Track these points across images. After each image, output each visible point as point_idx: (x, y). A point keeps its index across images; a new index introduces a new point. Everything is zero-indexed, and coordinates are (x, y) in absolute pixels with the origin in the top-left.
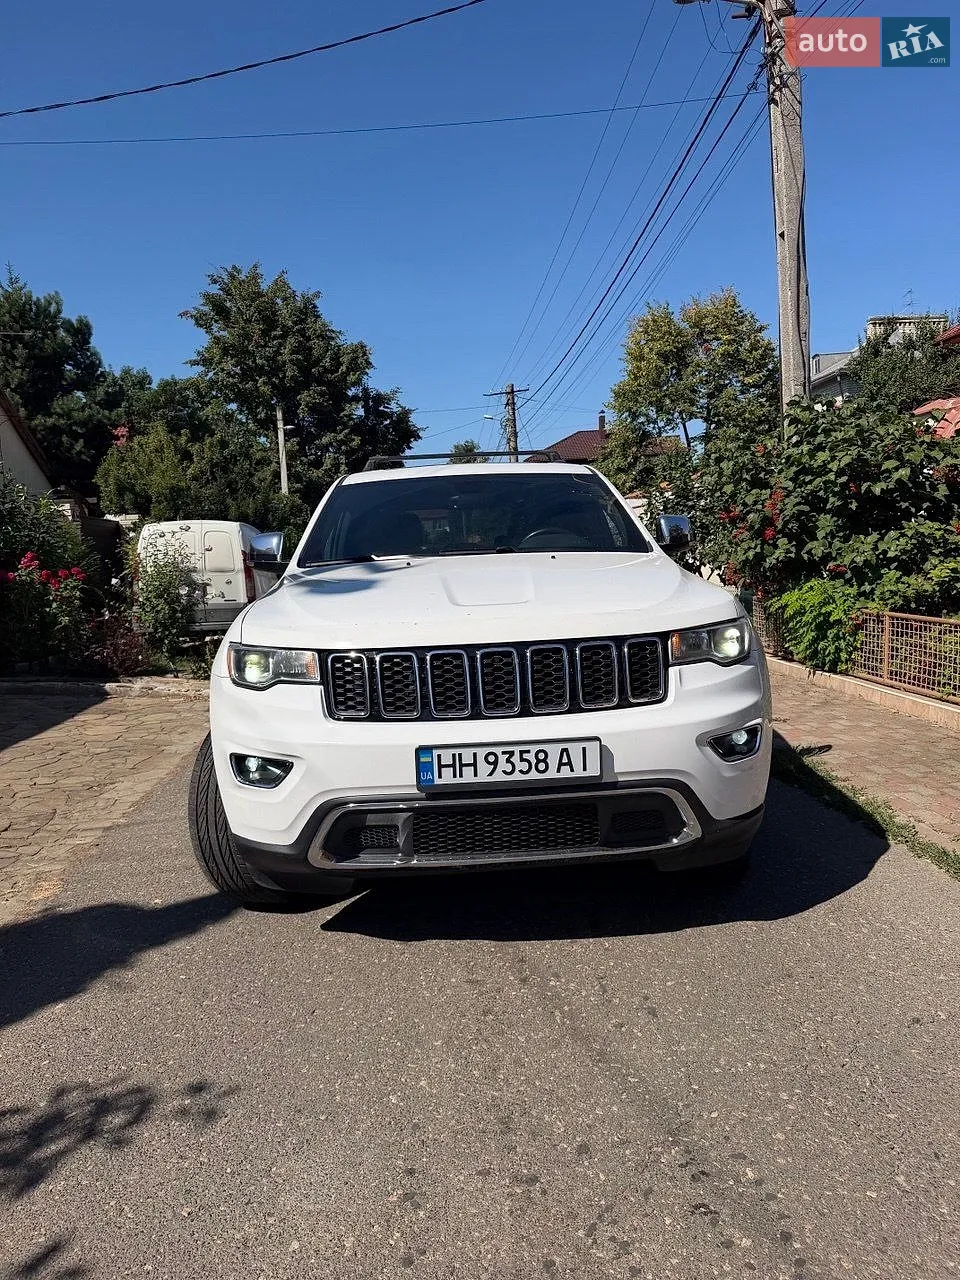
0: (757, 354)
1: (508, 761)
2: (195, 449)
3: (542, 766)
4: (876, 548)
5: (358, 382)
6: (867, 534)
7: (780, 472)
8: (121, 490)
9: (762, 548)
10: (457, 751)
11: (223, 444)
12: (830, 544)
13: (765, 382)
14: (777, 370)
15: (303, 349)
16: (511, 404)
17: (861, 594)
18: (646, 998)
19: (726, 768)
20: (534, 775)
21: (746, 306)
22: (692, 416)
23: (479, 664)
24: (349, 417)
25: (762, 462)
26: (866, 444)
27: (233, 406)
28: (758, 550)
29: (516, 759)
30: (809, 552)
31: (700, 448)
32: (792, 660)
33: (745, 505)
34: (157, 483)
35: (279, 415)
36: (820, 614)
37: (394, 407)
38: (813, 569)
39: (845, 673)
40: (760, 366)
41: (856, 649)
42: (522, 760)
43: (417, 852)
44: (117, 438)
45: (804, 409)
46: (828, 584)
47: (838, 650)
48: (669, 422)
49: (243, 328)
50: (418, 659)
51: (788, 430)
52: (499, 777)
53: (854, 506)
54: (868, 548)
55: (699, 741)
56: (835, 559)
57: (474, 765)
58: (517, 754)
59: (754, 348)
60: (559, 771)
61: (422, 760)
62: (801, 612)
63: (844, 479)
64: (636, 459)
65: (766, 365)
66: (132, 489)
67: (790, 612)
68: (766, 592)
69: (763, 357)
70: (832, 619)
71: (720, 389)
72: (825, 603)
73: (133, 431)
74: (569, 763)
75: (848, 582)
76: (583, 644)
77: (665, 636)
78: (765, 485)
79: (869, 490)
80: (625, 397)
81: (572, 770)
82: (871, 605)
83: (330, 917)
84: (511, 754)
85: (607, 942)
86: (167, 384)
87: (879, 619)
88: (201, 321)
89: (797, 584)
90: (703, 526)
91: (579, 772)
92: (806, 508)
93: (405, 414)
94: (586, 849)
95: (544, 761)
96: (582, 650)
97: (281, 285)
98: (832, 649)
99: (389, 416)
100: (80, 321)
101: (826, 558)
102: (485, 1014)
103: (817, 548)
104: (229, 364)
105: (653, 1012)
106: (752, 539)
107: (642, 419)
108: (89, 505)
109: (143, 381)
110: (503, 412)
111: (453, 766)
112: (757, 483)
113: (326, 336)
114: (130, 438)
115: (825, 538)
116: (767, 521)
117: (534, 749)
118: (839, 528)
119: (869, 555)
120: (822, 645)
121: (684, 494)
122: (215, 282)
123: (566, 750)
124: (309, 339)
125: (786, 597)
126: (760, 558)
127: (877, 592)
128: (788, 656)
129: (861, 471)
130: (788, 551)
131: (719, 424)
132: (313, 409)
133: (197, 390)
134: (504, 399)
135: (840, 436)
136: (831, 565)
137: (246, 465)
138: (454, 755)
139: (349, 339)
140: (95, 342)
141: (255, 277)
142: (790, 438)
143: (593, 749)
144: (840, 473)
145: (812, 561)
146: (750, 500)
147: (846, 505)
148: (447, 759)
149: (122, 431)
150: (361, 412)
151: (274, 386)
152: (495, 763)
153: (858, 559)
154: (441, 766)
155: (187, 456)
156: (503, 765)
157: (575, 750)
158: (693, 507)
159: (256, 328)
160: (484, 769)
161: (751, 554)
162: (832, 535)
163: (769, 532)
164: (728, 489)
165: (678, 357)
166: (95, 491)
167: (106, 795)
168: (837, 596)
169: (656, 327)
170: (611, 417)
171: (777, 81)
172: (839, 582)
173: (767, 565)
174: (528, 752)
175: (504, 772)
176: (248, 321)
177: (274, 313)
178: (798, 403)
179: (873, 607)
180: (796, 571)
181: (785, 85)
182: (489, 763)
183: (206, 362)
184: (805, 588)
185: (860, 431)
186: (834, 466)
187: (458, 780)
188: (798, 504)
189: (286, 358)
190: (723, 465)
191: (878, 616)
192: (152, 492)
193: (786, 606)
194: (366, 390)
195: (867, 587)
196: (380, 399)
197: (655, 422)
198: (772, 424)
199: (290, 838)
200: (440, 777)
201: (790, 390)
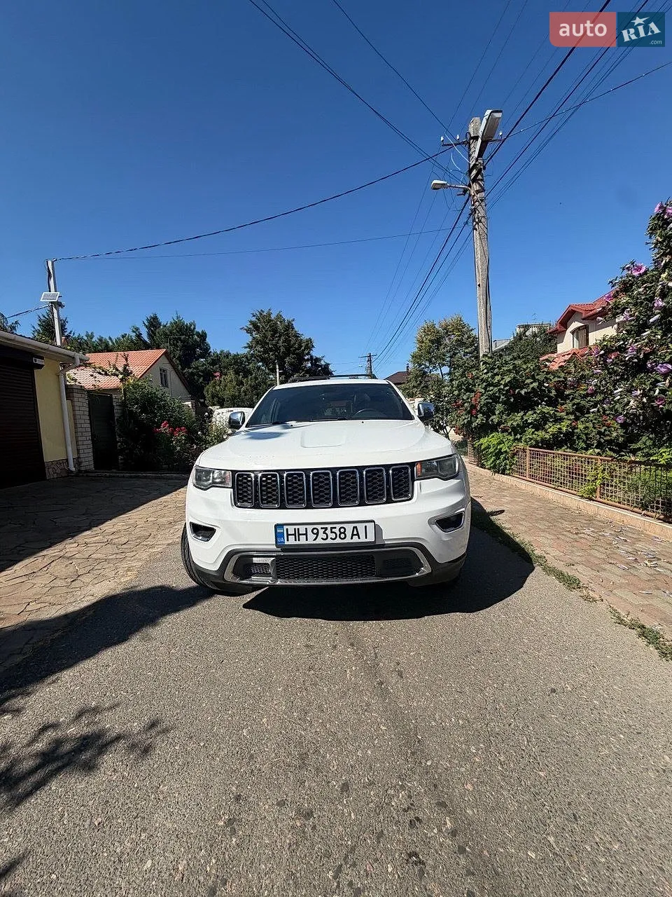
0: (470, 340)
1: (324, 533)
2: (244, 381)
3: (343, 536)
4: (522, 419)
5: (308, 354)
6: (518, 413)
7: (479, 385)
8: (213, 397)
9: (471, 419)
10: (297, 527)
11: (256, 378)
12: (502, 417)
13: (474, 352)
14: (478, 346)
15: (287, 341)
16: (370, 361)
17: (515, 439)
18: (398, 664)
19: (444, 536)
20: (338, 541)
21: (465, 321)
22: (444, 365)
23: (311, 479)
24: (305, 367)
25: (471, 381)
26: (517, 373)
27: (260, 364)
28: (469, 419)
29: (328, 532)
30: (492, 420)
31: (447, 378)
32: (485, 468)
33: (463, 399)
34: (227, 394)
35: (277, 367)
36: (497, 449)
37: (323, 363)
38: (494, 428)
39: (509, 475)
40: (472, 345)
41: (513, 464)
42: (332, 532)
43: (279, 578)
44: (216, 377)
45: (489, 358)
46: (500, 435)
47: (506, 464)
48: (434, 367)
49: (264, 334)
50: (280, 476)
51: (482, 367)
52: (319, 541)
53: (512, 400)
54: (518, 418)
55: (430, 522)
56: (504, 424)
57: (306, 534)
58: (329, 529)
59: (469, 337)
60: (352, 538)
61: (278, 531)
62: (488, 447)
63: (507, 388)
64: (421, 382)
65: (474, 344)
66: (217, 397)
67: (483, 447)
68: (473, 438)
69: (473, 341)
70: (502, 451)
71: (455, 354)
72: (499, 444)
73: (222, 374)
74: (358, 535)
75: (510, 434)
76: (368, 469)
77: (412, 464)
78: (473, 391)
79: (519, 393)
80: (416, 358)
81: (359, 538)
82: (520, 444)
83: (249, 600)
84: (326, 529)
85: (382, 623)
86: (235, 355)
87: (524, 451)
88: (249, 331)
89: (486, 435)
90: (447, 409)
91: (363, 539)
92: (491, 401)
93: (327, 365)
94: (368, 578)
95: (344, 533)
96: (367, 472)
97: (279, 316)
98: (503, 464)
99: (321, 366)
100: (203, 332)
101: (499, 423)
102: (310, 669)
103: (495, 419)
104: (259, 348)
105: (400, 674)
106: (466, 414)
107: (423, 366)
108: (201, 403)
109: (227, 355)
110: (366, 364)
111: (295, 535)
112: (468, 390)
113: (297, 336)
114: (221, 376)
115: (499, 414)
116: (473, 407)
117: (338, 526)
118: (506, 410)
119: (519, 422)
120: (498, 462)
121: (439, 396)
122: (254, 316)
123: (356, 527)
124: (289, 337)
125: (482, 440)
126: (470, 423)
127: (523, 439)
128: (483, 466)
129: (515, 384)
130: (482, 420)
131: (455, 369)
132: (291, 364)
133: (247, 358)
134: (367, 359)
135: (505, 369)
136: (502, 426)
137: (265, 386)
138: (295, 529)
139: (305, 337)
140: (208, 340)
141: (269, 314)
142: (483, 370)
143: (371, 527)
144: (506, 385)
145: (493, 424)
146: (465, 397)
147: (509, 399)
148: (291, 531)
149: (218, 374)
150: (310, 365)
151: (276, 356)
152: (317, 534)
153: (514, 423)
154: (288, 535)
155: (242, 383)
156: (321, 535)
157: (361, 527)
158: (442, 401)
159: (269, 334)
160: (311, 536)
161: (466, 421)
162: (502, 413)
163: (474, 412)
164: (456, 393)
165: (438, 342)
166: (204, 397)
167: (176, 527)
168: (504, 440)
169: (429, 330)
170: (411, 366)
171: (477, 220)
172: (505, 434)
173: (473, 426)
174: (335, 528)
175: (322, 539)
176: (267, 331)
177: (276, 328)
178: (486, 356)
179: (521, 445)
180: (487, 429)
181: (480, 221)
182: (314, 534)
183: (250, 347)
184: (490, 437)
185: (515, 367)
186: (503, 382)
187: (297, 542)
188: (487, 399)
189: (281, 344)
190: (454, 382)
191: (524, 449)
192: (225, 397)
193: (482, 444)
194: (311, 356)
195: (518, 436)
196: (318, 360)
197: (428, 367)
198: (476, 367)
199: (216, 567)
200: (288, 540)
201: (483, 350)
